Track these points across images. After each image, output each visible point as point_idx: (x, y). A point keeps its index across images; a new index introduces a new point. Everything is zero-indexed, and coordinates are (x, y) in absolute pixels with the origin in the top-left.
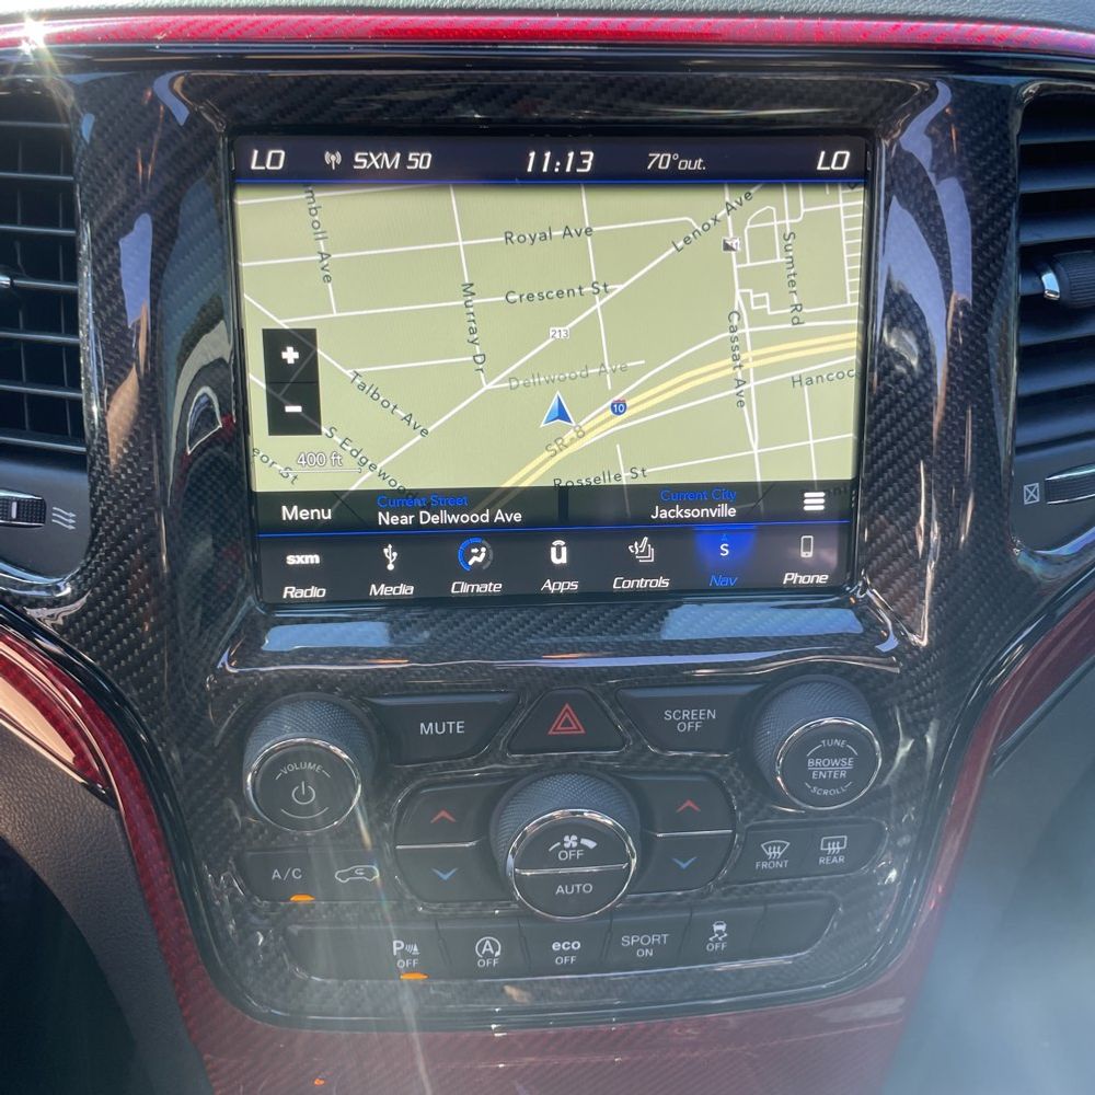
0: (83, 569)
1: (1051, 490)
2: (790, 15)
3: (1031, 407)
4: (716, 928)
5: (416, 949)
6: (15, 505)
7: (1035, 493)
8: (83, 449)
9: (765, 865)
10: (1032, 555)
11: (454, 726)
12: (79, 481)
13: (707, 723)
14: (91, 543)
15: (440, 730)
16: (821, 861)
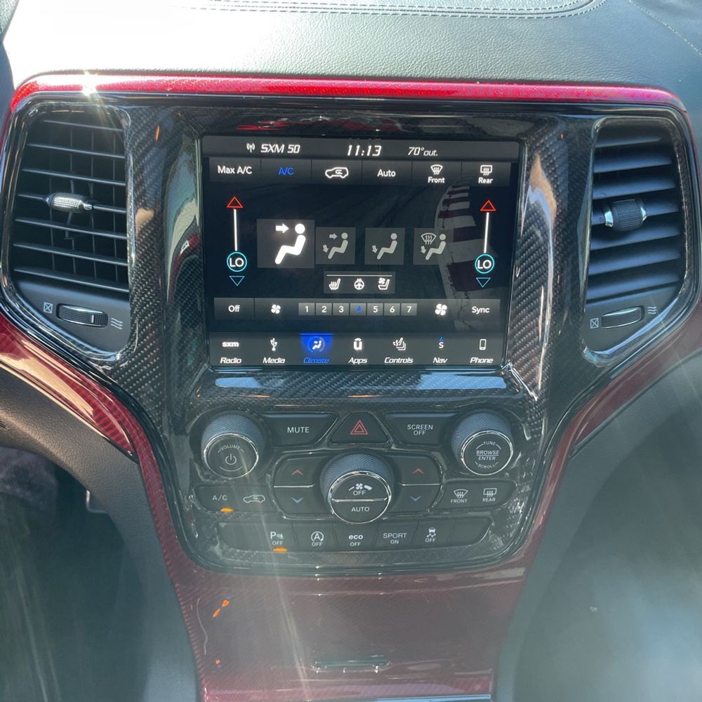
0: (126, 349)
1: (605, 321)
2: (483, 81)
3: (594, 280)
4: (430, 531)
5: (282, 536)
6: (93, 317)
7: (592, 323)
8: (128, 291)
9: (455, 501)
10: (593, 353)
11: (304, 429)
12: (125, 306)
13: (428, 431)
14: (131, 337)
15: (297, 431)
16: (484, 500)
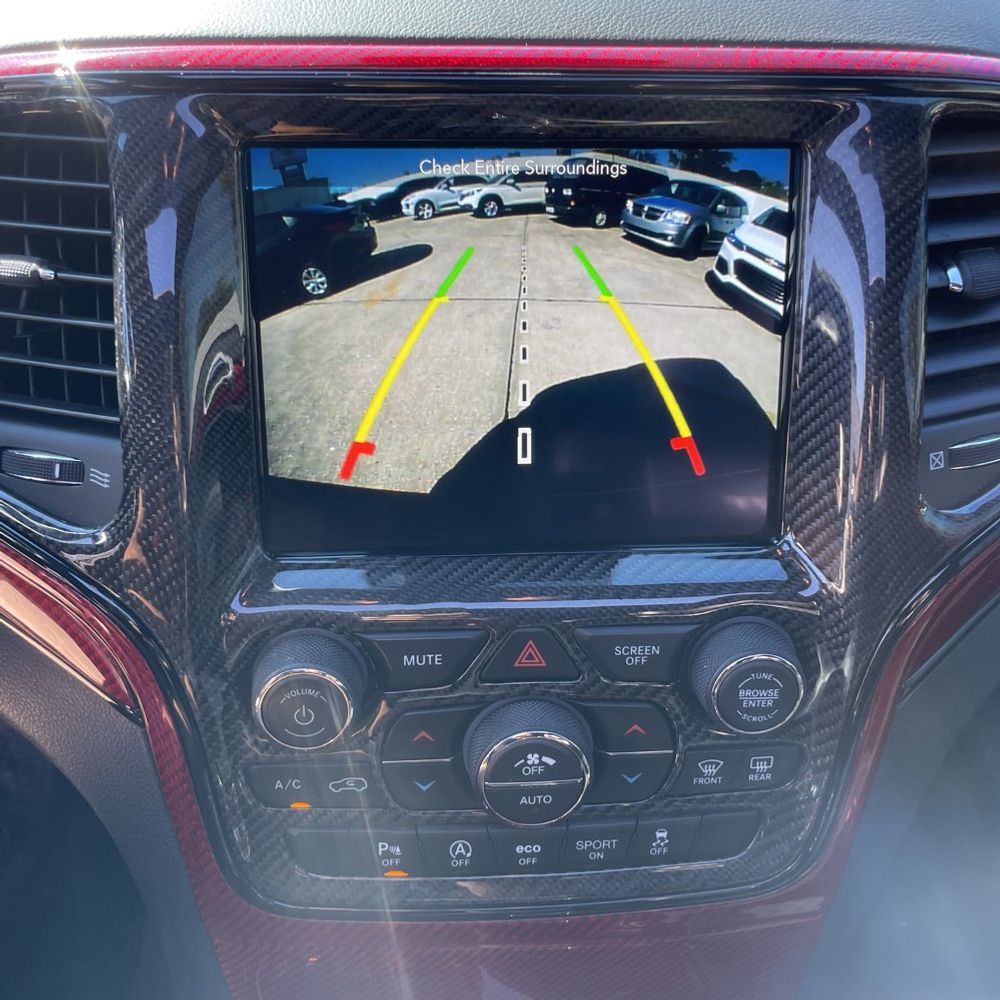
0: (117, 522)
1: (953, 458)
2: (729, 43)
3: (936, 386)
4: (659, 835)
5: (398, 850)
6: (57, 467)
7: (940, 460)
8: (117, 419)
9: (701, 781)
10: (936, 513)
11: (433, 659)
12: (113, 447)
13: (652, 658)
14: (124, 500)
15: (421, 661)
16: (751, 777)
